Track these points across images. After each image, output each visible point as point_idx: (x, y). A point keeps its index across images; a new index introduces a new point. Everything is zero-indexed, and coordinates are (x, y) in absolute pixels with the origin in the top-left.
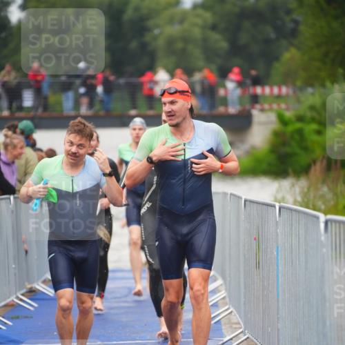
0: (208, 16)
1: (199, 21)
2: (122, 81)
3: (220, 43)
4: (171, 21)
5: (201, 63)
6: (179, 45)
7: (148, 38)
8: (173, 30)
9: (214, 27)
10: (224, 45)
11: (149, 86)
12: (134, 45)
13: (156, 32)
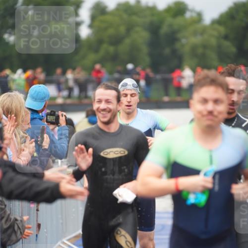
0: (222, 29)
1: (215, 33)
2: (158, 77)
3: (230, 48)
4: (195, 33)
5: (215, 63)
6: (200, 51)
7: (177, 45)
8: (196, 40)
9: (226, 37)
10: (233, 50)
11: (177, 80)
12: (167, 51)
13: (184, 41)
